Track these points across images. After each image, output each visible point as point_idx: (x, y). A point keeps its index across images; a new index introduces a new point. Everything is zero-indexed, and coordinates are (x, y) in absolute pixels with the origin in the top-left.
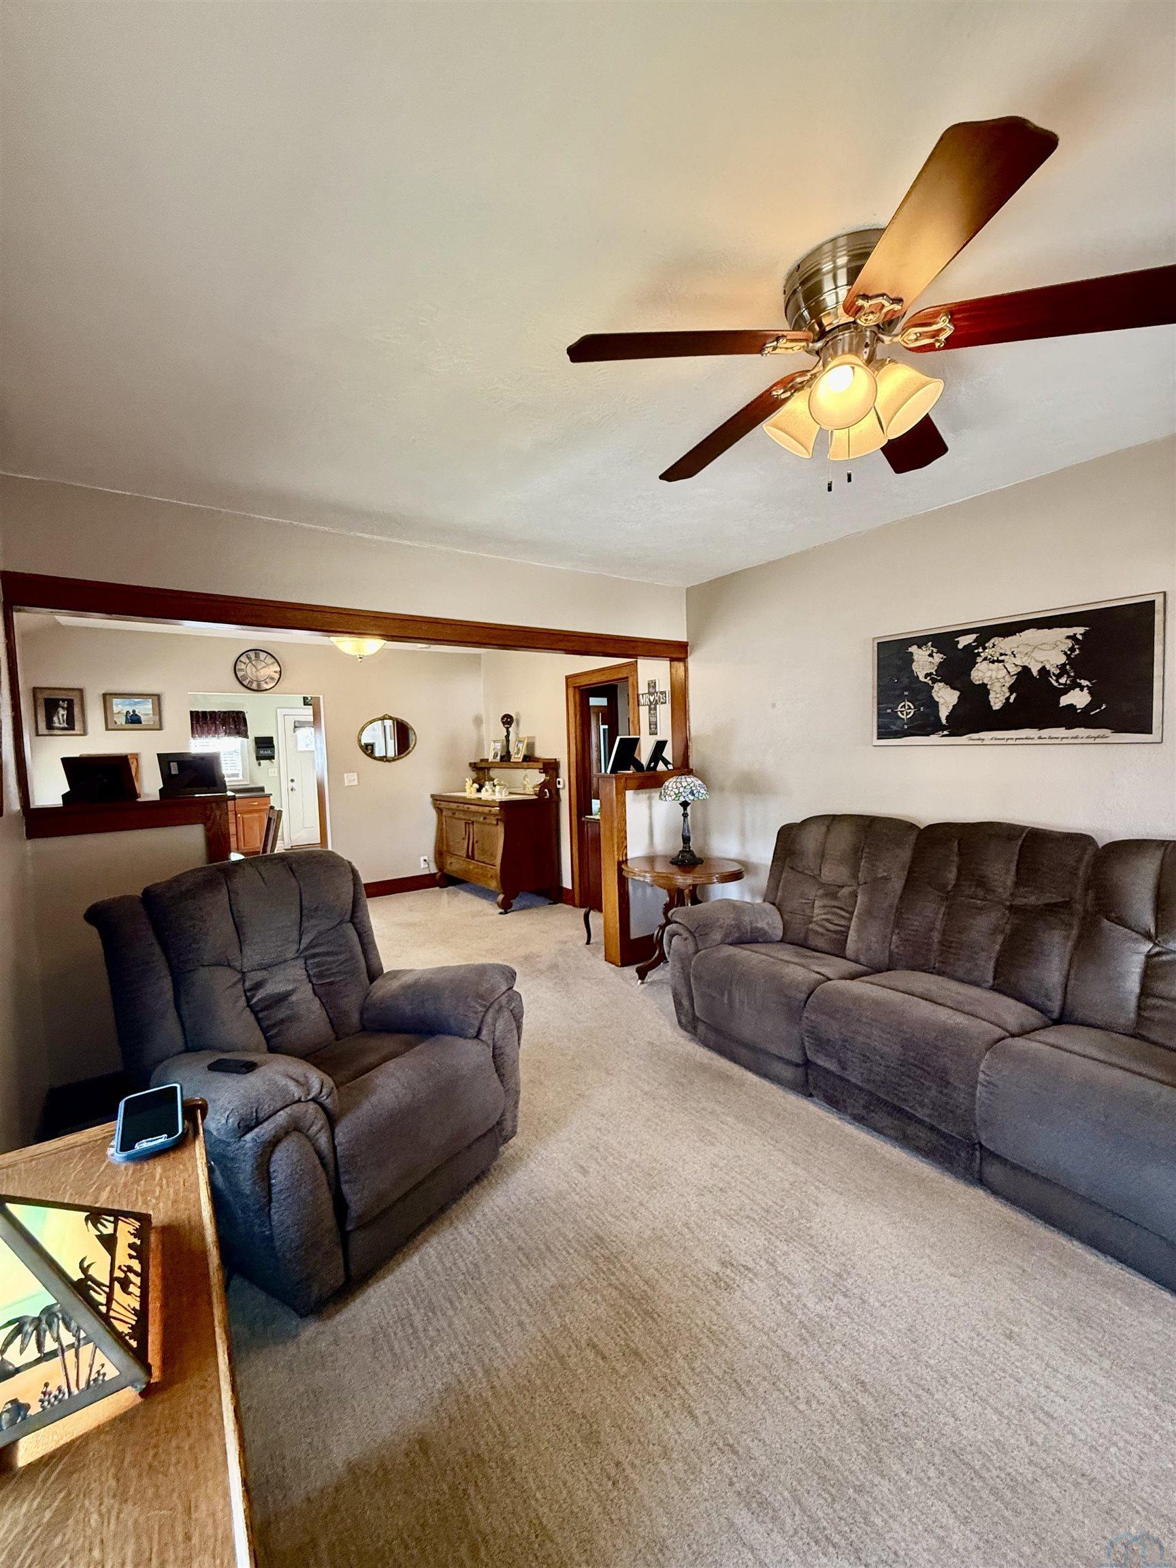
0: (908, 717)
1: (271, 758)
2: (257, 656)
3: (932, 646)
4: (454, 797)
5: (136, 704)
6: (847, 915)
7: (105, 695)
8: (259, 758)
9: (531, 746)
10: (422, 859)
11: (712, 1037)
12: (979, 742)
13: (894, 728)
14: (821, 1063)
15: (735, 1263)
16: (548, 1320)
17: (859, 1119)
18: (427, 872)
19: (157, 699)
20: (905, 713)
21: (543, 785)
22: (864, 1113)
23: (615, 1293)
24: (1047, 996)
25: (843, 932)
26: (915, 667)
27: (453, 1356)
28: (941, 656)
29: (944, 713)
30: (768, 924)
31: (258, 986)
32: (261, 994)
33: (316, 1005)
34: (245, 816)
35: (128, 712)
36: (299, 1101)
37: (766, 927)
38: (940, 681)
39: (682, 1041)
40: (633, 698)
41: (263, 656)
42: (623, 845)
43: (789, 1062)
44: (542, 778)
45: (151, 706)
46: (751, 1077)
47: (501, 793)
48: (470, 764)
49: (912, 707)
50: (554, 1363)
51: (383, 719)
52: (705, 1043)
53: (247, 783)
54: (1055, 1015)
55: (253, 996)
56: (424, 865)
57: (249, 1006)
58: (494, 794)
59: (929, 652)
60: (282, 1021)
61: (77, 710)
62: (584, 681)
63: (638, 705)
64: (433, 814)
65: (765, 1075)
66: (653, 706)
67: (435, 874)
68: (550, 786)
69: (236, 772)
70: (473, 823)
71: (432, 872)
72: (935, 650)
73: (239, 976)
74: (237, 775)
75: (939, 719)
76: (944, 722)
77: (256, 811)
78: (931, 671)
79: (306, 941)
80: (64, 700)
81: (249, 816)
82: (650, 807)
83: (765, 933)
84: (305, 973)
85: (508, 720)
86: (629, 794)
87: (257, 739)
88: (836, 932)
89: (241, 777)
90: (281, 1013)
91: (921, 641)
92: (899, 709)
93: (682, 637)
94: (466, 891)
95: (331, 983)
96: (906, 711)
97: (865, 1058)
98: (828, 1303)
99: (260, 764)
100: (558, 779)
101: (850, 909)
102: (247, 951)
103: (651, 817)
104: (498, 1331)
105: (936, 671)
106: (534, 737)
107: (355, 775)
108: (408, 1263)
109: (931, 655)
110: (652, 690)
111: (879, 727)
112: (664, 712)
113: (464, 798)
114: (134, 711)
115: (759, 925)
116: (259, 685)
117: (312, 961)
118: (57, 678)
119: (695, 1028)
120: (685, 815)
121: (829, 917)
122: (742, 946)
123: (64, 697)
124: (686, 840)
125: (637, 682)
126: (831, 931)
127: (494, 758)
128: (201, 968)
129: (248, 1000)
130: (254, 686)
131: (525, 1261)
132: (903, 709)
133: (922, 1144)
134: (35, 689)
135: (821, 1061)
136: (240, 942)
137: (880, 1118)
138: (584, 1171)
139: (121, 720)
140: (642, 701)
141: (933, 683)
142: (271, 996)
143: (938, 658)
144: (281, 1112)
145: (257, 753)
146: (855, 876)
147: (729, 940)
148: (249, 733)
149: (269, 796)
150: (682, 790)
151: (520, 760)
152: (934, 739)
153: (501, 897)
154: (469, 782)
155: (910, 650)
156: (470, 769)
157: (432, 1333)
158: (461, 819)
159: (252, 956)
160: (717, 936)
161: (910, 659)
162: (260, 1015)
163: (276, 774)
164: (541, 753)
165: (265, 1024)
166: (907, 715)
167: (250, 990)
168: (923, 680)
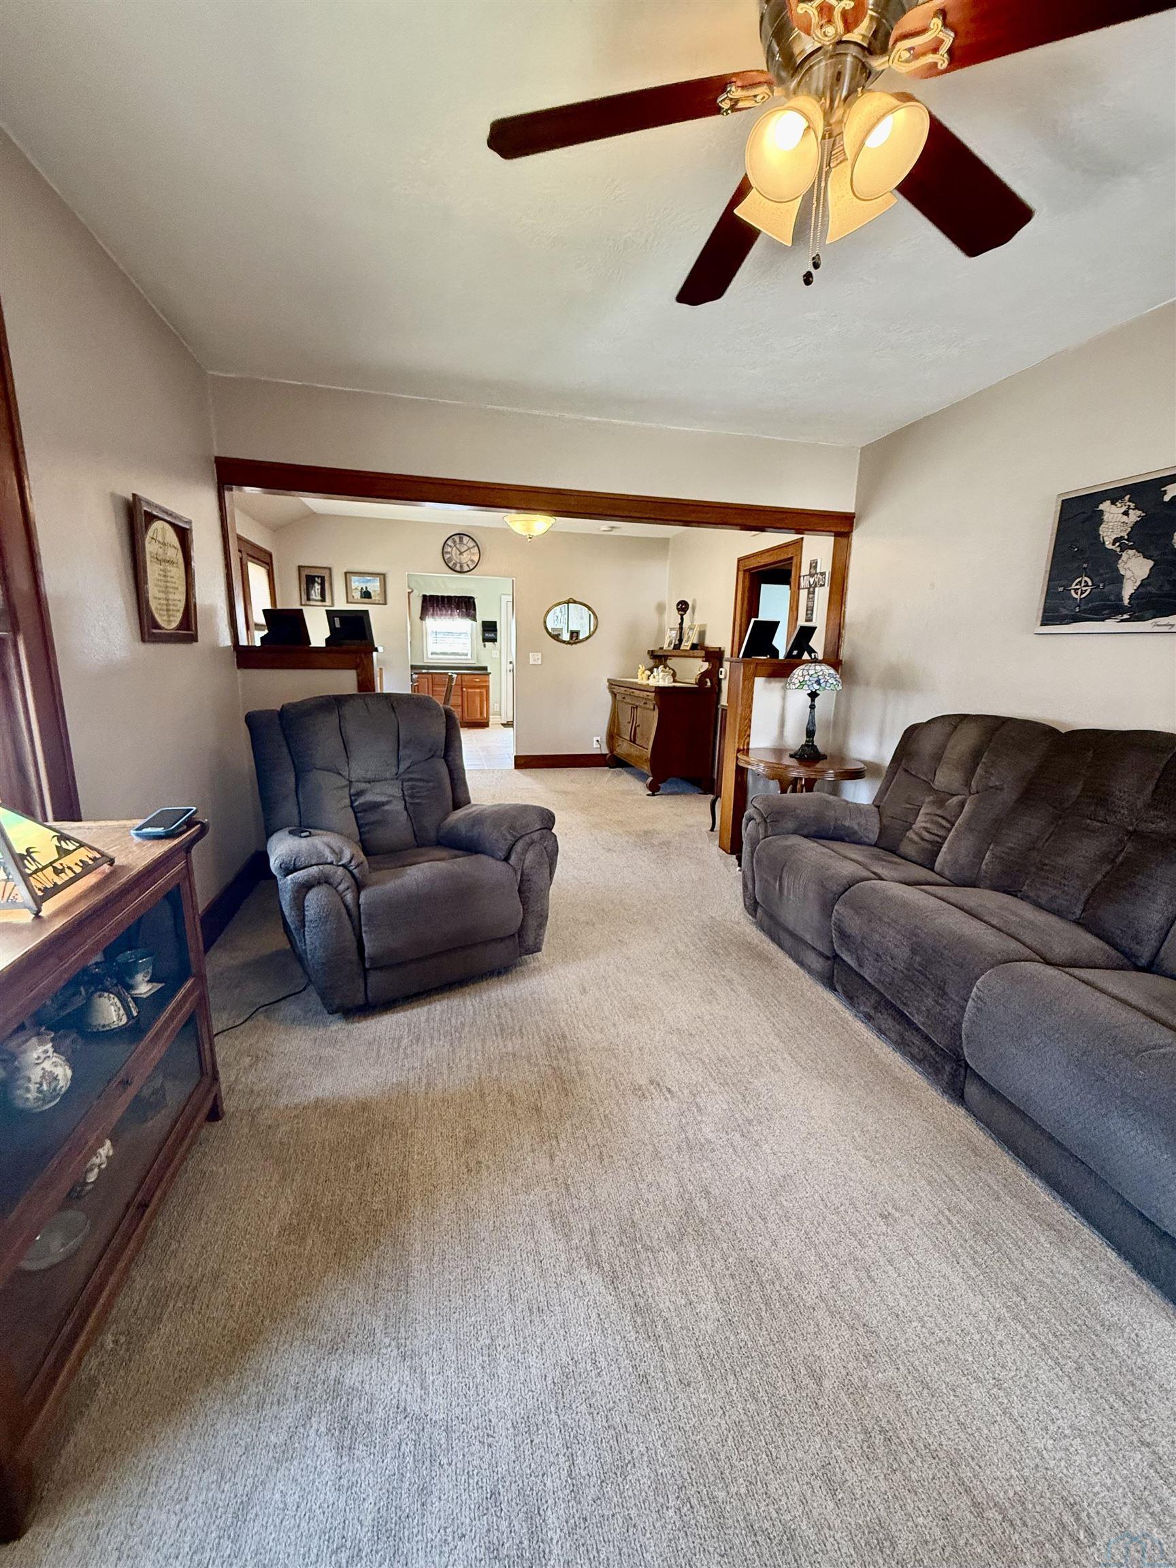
0: (1083, 596)
1: (494, 640)
2: (461, 540)
3: (1129, 501)
4: (626, 682)
5: (369, 581)
6: (948, 825)
7: (346, 573)
8: (485, 640)
9: (702, 635)
10: (595, 739)
11: (766, 921)
12: (1166, 629)
13: (1064, 612)
14: (845, 959)
15: (661, 1084)
16: (490, 1070)
17: (868, 1018)
18: (599, 753)
19: (383, 577)
20: (1079, 592)
21: (704, 675)
22: (872, 1013)
23: (550, 1072)
24: (1137, 939)
25: (938, 842)
26: (1103, 531)
27: (413, 1068)
28: (1139, 513)
29: (1128, 590)
30: (859, 824)
31: (360, 794)
32: (361, 800)
33: (403, 817)
34: (470, 690)
35: (362, 588)
36: (331, 863)
37: (856, 827)
38: (1131, 548)
39: (743, 921)
40: (795, 580)
41: (465, 539)
42: (745, 733)
43: (821, 954)
44: (706, 666)
45: (378, 584)
46: (790, 963)
47: (664, 680)
48: (649, 651)
49: (1090, 584)
50: (476, 1095)
51: (568, 602)
52: (761, 926)
53: (474, 662)
54: (1143, 962)
55: (356, 800)
56: (596, 744)
57: (352, 806)
58: (661, 679)
59: (1124, 509)
60: (373, 823)
61: (327, 585)
62: (754, 563)
63: (799, 589)
64: (609, 697)
65: (801, 964)
66: (812, 589)
67: (606, 754)
68: (712, 674)
69: (465, 652)
70: (637, 707)
71: (604, 753)
72: (1132, 505)
73: (348, 783)
74: (467, 655)
75: (1121, 599)
76: (1126, 601)
77: (479, 687)
78: (1122, 534)
79: (403, 767)
80: (318, 577)
81: (473, 690)
82: (784, 698)
83: (855, 833)
84: (400, 791)
85: (683, 607)
86: (759, 682)
87: (484, 623)
88: (931, 842)
89: (469, 657)
90: (372, 817)
91: (1114, 495)
92: (1074, 586)
93: (850, 509)
94: (630, 773)
95: (419, 804)
96: (1081, 588)
97: (878, 958)
98: (723, 1135)
99: (485, 646)
100: (721, 669)
101: (953, 819)
102: (353, 764)
103: (783, 709)
104: (451, 1065)
105: (1128, 535)
106: (705, 625)
107: (539, 655)
108: (419, 1010)
109: (1126, 513)
110: (813, 571)
111: (1045, 611)
112: (822, 594)
113: (636, 683)
114: (366, 588)
115: (847, 823)
116: (461, 567)
117: (407, 783)
118: (314, 559)
119: (756, 911)
120: (812, 707)
121: (928, 825)
122: (819, 841)
123: (318, 574)
124: (810, 733)
125: (801, 562)
126: (925, 840)
127: (669, 646)
128: (314, 770)
129: (352, 802)
130: (458, 568)
131: (498, 1032)
132: (1078, 587)
133: (915, 1051)
134: (300, 567)
135: (846, 957)
136: (348, 758)
137: (887, 1022)
138: (584, 991)
139: (357, 595)
140: (802, 585)
141: (1122, 551)
142: (370, 803)
143: (1135, 516)
144: (315, 867)
145: (483, 635)
146: (967, 784)
147: (805, 832)
148: (477, 617)
149: (488, 674)
150: (807, 678)
151: (688, 648)
152: (1110, 625)
153: (651, 779)
154: (642, 668)
155: (1101, 507)
156: (648, 657)
157: (409, 1051)
158: (628, 703)
159: (358, 770)
160: (791, 825)
161: (1098, 517)
162: (359, 815)
163: (498, 656)
164: (711, 642)
165: (361, 822)
166: (1082, 593)
167: (354, 795)
168: (1110, 547)
